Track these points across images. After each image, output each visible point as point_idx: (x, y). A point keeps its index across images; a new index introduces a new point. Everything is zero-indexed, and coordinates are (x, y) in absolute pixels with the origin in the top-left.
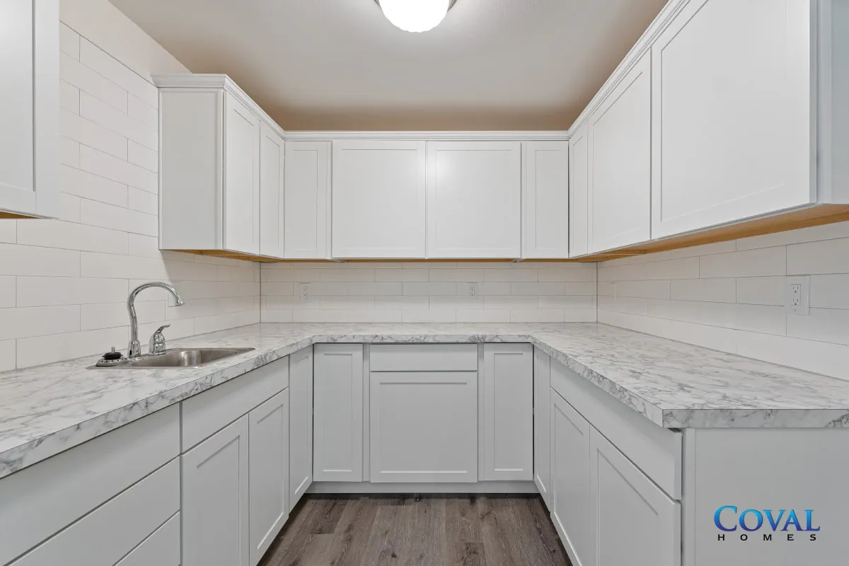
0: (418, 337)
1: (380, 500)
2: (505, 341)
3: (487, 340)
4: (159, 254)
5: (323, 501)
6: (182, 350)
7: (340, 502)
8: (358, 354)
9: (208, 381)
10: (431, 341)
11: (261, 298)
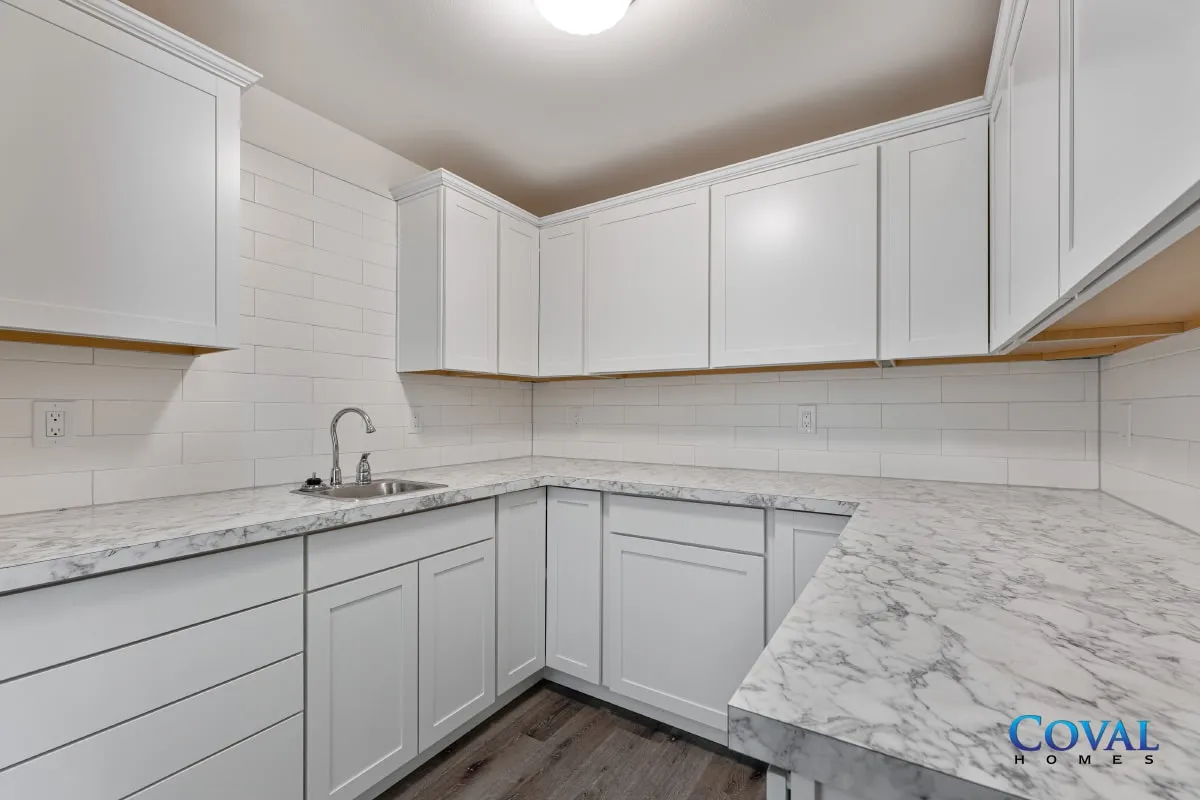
0: (667, 489)
1: (623, 720)
2: (810, 508)
3: (778, 504)
4: (396, 378)
5: (556, 696)
6: (382, 480)
7: (575, 704)
8: (595, 505)
9: (339, 516)
10: (687, 496)
11: (533, 427)
